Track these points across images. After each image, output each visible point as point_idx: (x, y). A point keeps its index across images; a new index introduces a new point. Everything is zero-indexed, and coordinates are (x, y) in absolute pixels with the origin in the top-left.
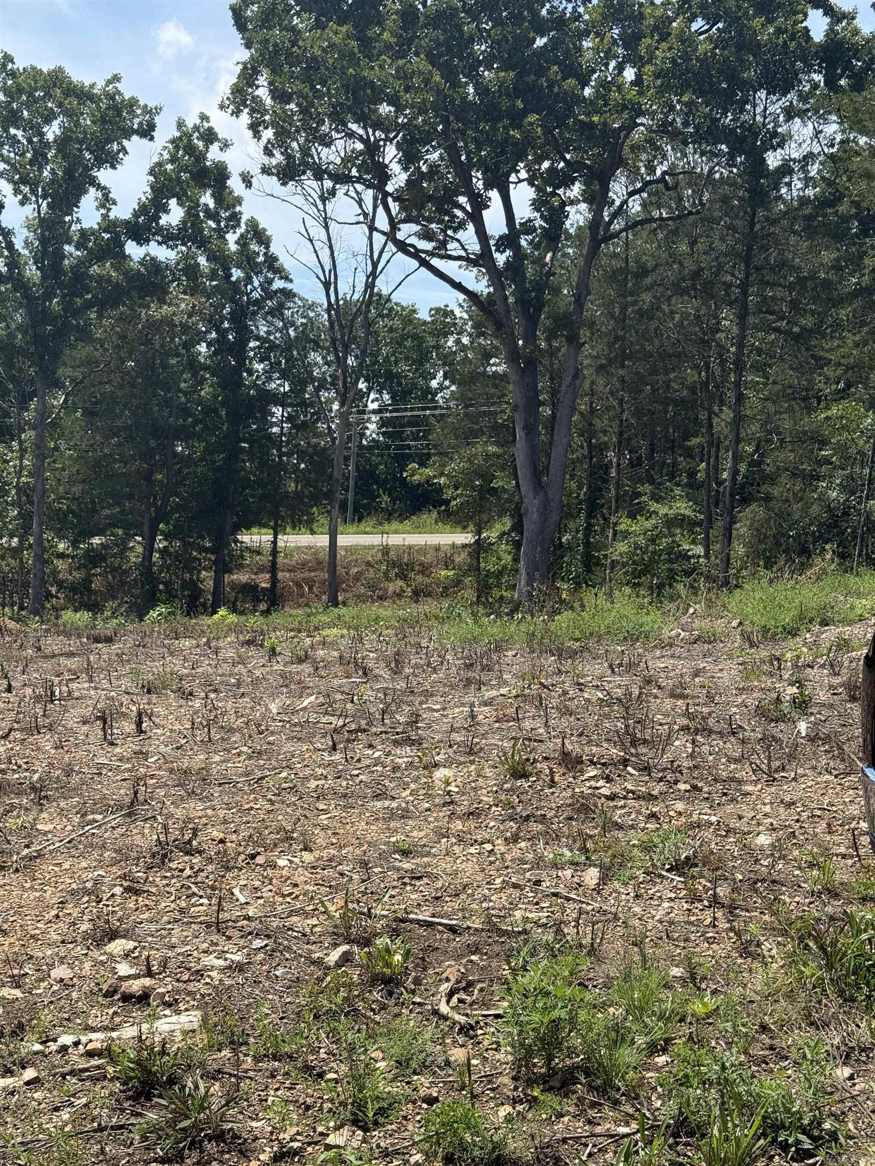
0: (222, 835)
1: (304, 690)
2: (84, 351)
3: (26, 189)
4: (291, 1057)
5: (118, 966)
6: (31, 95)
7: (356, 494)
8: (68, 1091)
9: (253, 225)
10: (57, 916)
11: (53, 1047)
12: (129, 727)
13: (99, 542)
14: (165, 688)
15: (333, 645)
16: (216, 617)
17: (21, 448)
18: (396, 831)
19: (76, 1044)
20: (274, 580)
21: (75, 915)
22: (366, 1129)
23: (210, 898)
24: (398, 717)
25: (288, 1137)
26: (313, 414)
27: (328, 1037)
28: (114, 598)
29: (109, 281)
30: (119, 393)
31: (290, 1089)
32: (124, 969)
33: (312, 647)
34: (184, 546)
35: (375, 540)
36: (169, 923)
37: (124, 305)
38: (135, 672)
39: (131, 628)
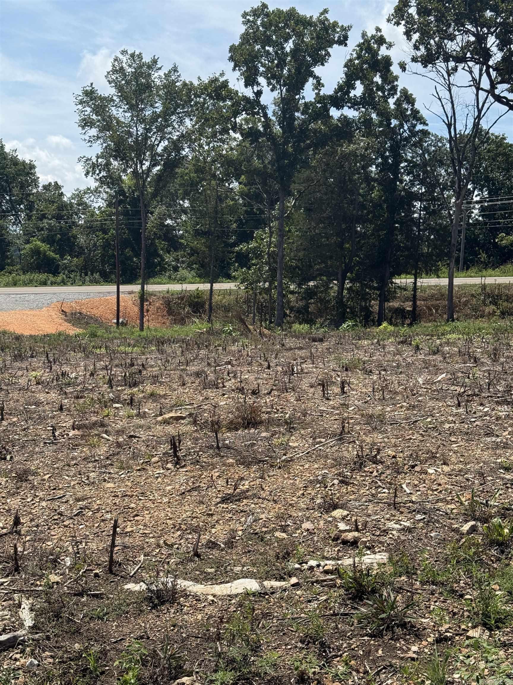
0: (394, 454)
1: (438, 371)
2: (306, 173)
3: (274, 82)
4: (443, 584)
5: (339, 524)
6: (277, 26)
7: (465, 253)
8: (316, 592)
9: (405, 92)
10: (303, 494)
11: (305, 566)
12: (337, 390)
13: (313, 284)
14: (355, 368)
15: (454, 344)
16: (381, 327)
17: (270, 231)
18: (500, 456)
19: (318, 566)
20: (415, 306)
21: (313, 494)
22: (490, 629)
23: (389, 489)
24: (498, 387)
25: (444, 630)
26: (439, 205)
27: (465, 574)
28: (321, 317)
29: (320, 132)
30: (325, 197)
31: (443, 602)
32: (342, 526)
33: (441, 345)
34: (361, 286)
35: (477, 281)
36: (366, 502)
37: (328, 146)
38: (338, 359)
39: (332, 333)
